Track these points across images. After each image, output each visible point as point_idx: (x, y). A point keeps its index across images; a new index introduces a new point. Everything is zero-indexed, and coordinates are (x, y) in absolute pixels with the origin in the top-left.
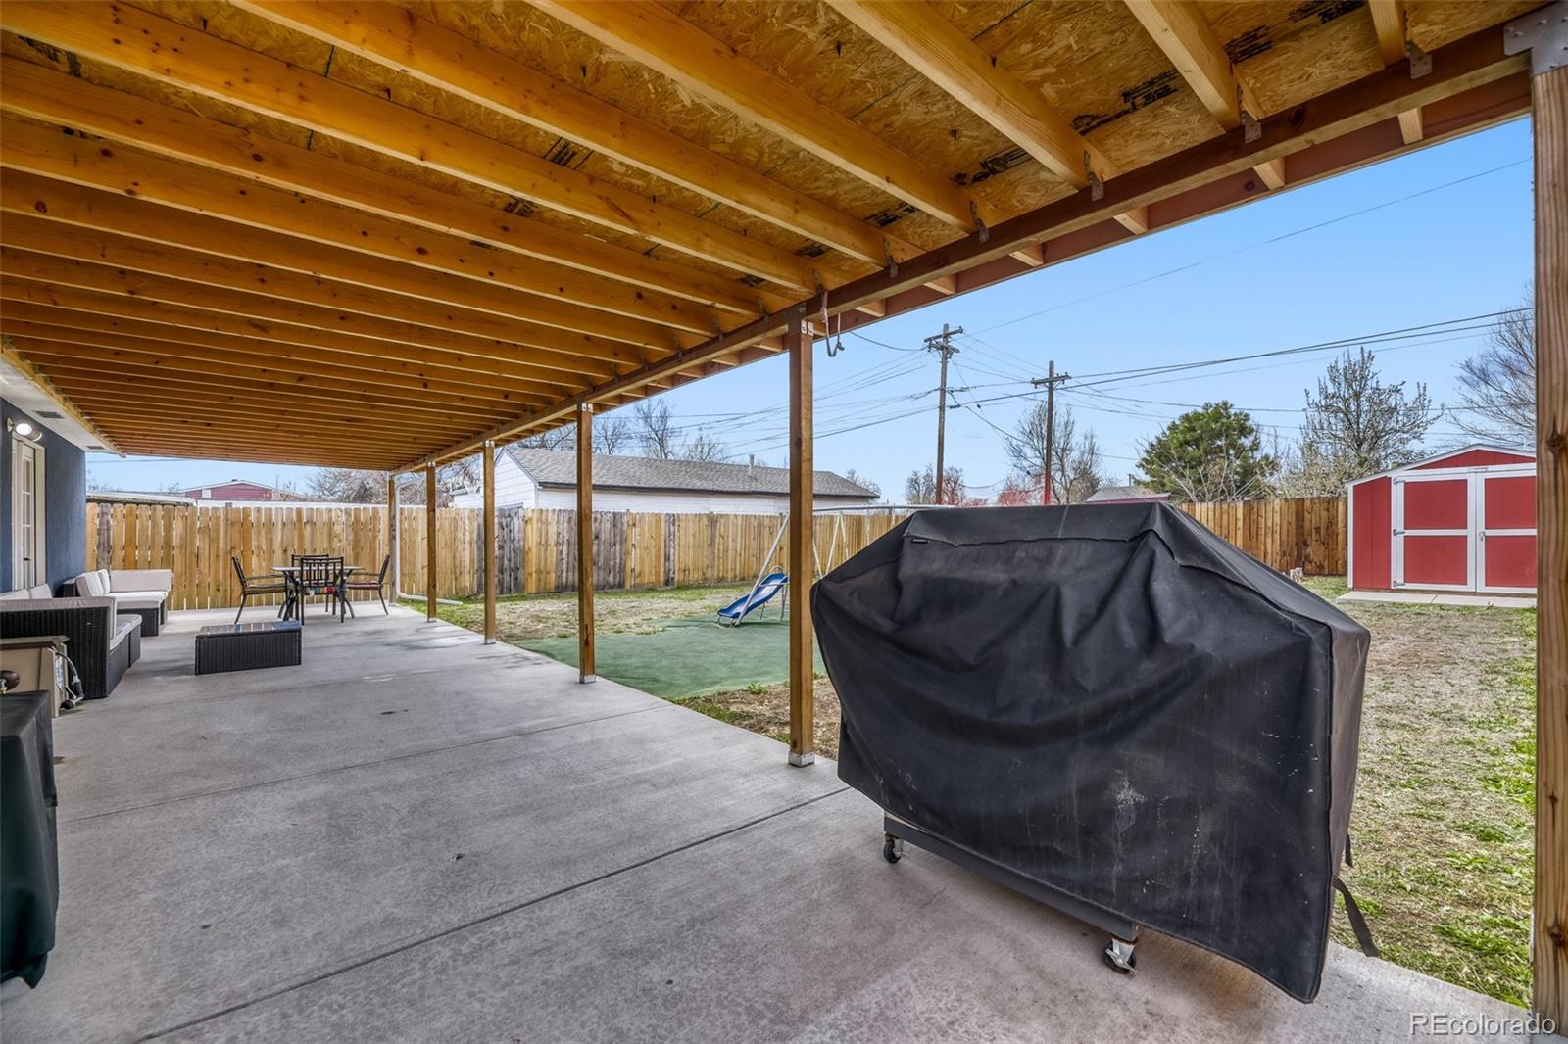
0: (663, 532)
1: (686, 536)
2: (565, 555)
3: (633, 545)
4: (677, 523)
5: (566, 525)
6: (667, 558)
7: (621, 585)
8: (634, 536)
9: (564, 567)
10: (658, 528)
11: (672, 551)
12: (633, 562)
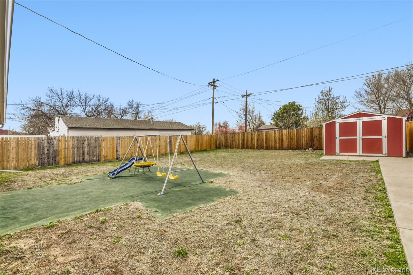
0: (115, 142)
1: (124, 143)
2: (76, 152)
3: (104, 147)
4: (121, 140)
5: (76, 141)
6: (117, 151)
7: (99, 160)
8: (104, 144)
9: (76, 155)
10: (113, 142)
11: (119, 149)
12: (104, 152)
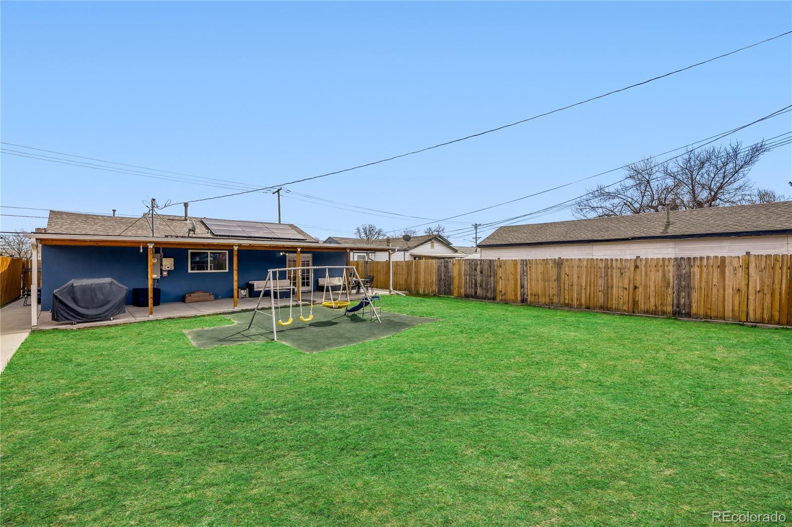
0: (519, 270)
2: (468, 281)
3: (501, 278)
4: (529, 265)
6: (522, 287)
7: (494, 299)
8: (500, 272)
9: (468, 286)
10: (516, 268)
11: (526, 282)
12: (500, 287)
